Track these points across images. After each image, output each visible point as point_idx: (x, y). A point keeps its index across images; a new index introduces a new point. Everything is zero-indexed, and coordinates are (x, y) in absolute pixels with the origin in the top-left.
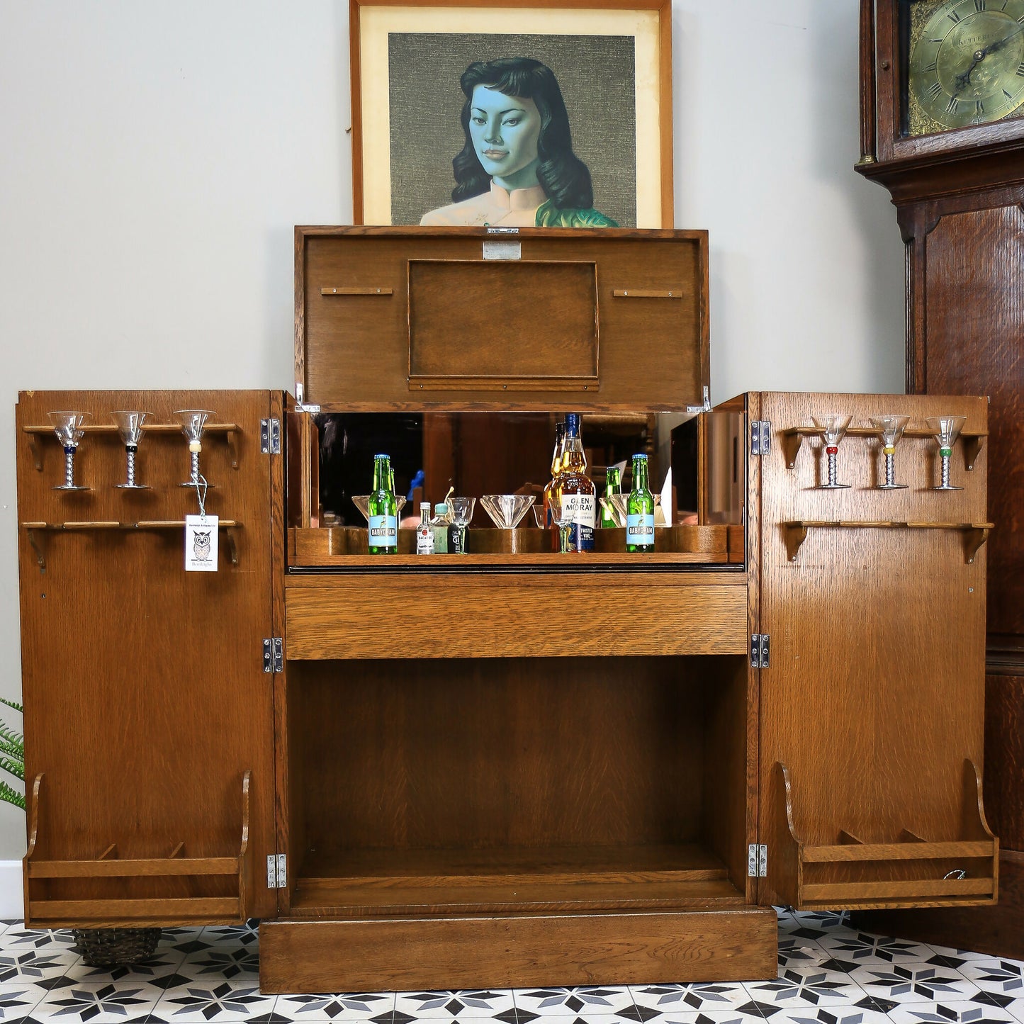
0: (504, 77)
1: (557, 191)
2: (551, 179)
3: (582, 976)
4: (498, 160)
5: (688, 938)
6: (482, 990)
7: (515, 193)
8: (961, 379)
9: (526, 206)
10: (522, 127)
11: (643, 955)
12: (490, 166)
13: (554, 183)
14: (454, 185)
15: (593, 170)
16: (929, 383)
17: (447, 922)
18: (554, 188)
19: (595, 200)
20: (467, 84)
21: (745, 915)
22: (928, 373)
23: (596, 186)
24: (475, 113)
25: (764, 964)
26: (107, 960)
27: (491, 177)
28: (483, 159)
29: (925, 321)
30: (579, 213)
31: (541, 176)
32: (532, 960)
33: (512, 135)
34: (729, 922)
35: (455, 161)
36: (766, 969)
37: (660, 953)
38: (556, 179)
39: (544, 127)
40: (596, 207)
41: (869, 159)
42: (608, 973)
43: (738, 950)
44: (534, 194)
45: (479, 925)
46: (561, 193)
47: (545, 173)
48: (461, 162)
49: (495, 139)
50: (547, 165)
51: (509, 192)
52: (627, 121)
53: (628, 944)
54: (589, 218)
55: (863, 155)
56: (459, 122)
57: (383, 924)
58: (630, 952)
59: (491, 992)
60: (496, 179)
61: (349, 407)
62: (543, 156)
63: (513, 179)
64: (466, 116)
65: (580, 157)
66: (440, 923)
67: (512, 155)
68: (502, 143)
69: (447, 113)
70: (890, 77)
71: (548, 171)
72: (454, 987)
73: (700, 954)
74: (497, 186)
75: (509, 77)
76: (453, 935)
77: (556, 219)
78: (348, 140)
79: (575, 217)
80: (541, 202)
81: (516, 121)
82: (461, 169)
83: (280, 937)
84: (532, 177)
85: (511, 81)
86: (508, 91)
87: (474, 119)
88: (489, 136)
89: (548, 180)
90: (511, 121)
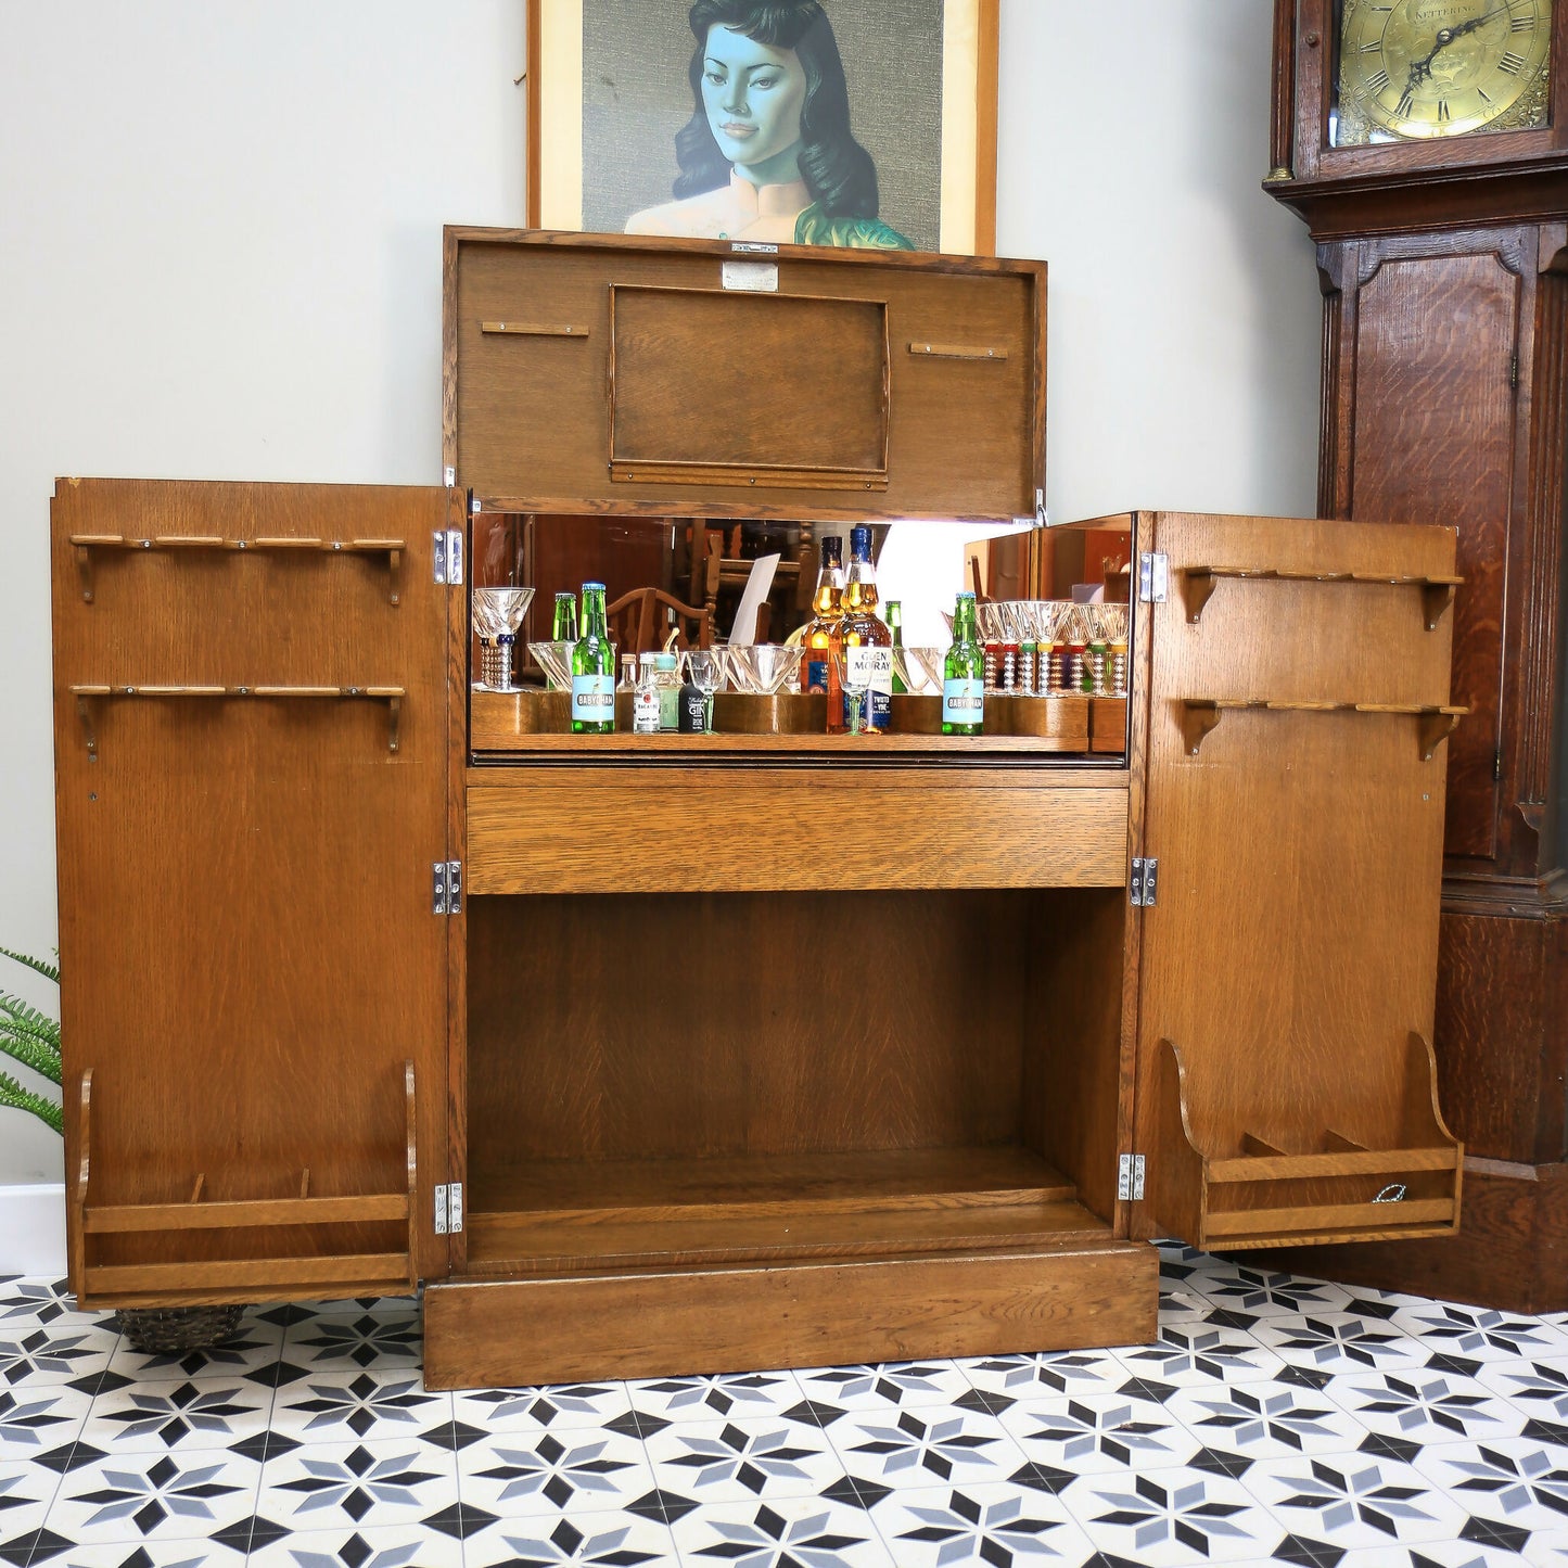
0: (754, 15)
1: (827, 191)
2: (819, 172)
3: (890, 1349)
4: (742, 140)
5: (1037, 1290)
6: (748, 1373)
7: (767, 190)
8: (1404, 495)
9: (781, 210)
10: (778, 92)
11: (975, 1316)
12: (730, 148)
13: (821, 179)
14: (676, 172)
15: (880, 162)
16: (1356, 498)
17: (701, 1278)
18: (824, 185)
19: (881, 207)
20: (699, 21)
21: (1116, 1256)
22: (1356, 484)
23: (883, 185)
24: (710, 66)
25: (1140, 1322)
26: (172, 1343)
27: (731, 164)
28: (720, 136)
29: (1353, 410)
30: (858, 225)
31: (804, 167)
32: (820, 1329)
33: (762, 102)
34: (1094, 1265)
35: (679, 138)
36: (1142, 1329)
37: (1000, 1312)
38: (827, 171)
39: (811, 94)
40: (883, 217)
41: (1282, 174)
42: (925, 1342)
43: (1106, 1304)
44: (794, 192)
45: (746, 1280)
46: (833, 194)
47: (811, 162)
48: (688, 139)
49: (739, 107)
50: (814, 150)
51: (756, 188)
52: (930, 93)
53: (956, 1301)
54: (873, 233)
55: (1274, 166)
56: (686, 78)
57: (608, 1283)
58: (956, 1312)
59: (764, 1375)
60: (739, 168)
61: (525, 504)
62: (808, 136)
63: (764, 169)
64: (696, 69)
65: (861, 141)
66: (691, 1279)
67: (763, 132)
68: (748, 113)
69: (668, 64)
70: (1319, 56)
71: (816, 160)
72: (709, 1370)
73: (1053, 1311)
74: (740, 177)
75: (761, 15)
76: (710, 1295)
77: (824, 232)
78: (520, 96)
79: (851, 230)
80: (804, 205)
81: (768, 82)
82: (687, 151)
83: (456, 1307)
84: (791, 167)
85: (763, 22)
86: (759, 36)
87: (709, 75)
88: (729, 102)
89: (815, 173)
90: (763, 82)
